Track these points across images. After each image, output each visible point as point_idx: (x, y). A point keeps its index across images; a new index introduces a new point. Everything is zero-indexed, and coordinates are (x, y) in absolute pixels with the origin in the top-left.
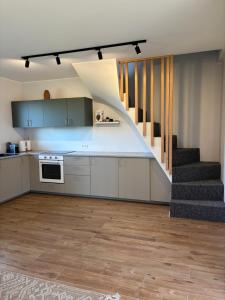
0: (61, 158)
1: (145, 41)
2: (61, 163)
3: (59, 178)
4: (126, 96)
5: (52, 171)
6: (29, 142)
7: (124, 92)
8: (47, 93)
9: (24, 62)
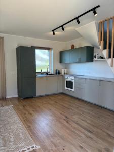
0: (73, 78)
1: (99, 6)
2: (73, 81)
3: (72, 88)
4: (102, 42)
5: (70, 84)
6: (66, 70)
7: (101, 40)
8: (73, 46)
9: (52, 33)
